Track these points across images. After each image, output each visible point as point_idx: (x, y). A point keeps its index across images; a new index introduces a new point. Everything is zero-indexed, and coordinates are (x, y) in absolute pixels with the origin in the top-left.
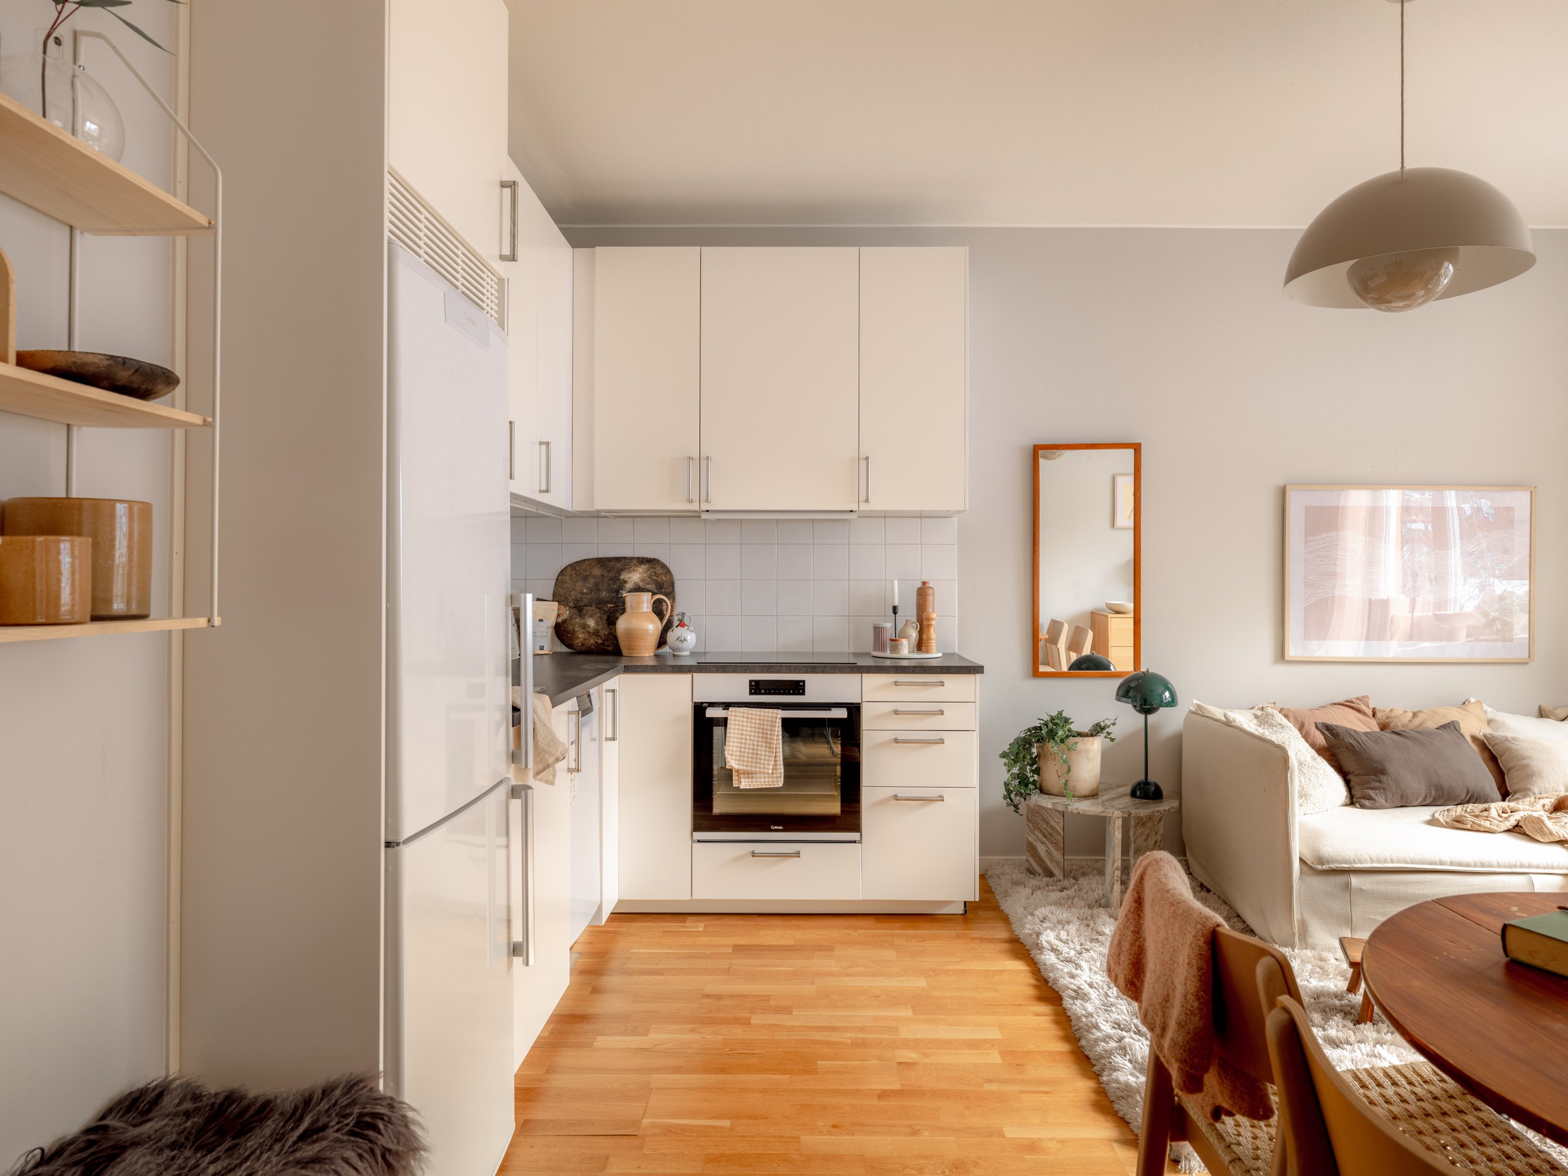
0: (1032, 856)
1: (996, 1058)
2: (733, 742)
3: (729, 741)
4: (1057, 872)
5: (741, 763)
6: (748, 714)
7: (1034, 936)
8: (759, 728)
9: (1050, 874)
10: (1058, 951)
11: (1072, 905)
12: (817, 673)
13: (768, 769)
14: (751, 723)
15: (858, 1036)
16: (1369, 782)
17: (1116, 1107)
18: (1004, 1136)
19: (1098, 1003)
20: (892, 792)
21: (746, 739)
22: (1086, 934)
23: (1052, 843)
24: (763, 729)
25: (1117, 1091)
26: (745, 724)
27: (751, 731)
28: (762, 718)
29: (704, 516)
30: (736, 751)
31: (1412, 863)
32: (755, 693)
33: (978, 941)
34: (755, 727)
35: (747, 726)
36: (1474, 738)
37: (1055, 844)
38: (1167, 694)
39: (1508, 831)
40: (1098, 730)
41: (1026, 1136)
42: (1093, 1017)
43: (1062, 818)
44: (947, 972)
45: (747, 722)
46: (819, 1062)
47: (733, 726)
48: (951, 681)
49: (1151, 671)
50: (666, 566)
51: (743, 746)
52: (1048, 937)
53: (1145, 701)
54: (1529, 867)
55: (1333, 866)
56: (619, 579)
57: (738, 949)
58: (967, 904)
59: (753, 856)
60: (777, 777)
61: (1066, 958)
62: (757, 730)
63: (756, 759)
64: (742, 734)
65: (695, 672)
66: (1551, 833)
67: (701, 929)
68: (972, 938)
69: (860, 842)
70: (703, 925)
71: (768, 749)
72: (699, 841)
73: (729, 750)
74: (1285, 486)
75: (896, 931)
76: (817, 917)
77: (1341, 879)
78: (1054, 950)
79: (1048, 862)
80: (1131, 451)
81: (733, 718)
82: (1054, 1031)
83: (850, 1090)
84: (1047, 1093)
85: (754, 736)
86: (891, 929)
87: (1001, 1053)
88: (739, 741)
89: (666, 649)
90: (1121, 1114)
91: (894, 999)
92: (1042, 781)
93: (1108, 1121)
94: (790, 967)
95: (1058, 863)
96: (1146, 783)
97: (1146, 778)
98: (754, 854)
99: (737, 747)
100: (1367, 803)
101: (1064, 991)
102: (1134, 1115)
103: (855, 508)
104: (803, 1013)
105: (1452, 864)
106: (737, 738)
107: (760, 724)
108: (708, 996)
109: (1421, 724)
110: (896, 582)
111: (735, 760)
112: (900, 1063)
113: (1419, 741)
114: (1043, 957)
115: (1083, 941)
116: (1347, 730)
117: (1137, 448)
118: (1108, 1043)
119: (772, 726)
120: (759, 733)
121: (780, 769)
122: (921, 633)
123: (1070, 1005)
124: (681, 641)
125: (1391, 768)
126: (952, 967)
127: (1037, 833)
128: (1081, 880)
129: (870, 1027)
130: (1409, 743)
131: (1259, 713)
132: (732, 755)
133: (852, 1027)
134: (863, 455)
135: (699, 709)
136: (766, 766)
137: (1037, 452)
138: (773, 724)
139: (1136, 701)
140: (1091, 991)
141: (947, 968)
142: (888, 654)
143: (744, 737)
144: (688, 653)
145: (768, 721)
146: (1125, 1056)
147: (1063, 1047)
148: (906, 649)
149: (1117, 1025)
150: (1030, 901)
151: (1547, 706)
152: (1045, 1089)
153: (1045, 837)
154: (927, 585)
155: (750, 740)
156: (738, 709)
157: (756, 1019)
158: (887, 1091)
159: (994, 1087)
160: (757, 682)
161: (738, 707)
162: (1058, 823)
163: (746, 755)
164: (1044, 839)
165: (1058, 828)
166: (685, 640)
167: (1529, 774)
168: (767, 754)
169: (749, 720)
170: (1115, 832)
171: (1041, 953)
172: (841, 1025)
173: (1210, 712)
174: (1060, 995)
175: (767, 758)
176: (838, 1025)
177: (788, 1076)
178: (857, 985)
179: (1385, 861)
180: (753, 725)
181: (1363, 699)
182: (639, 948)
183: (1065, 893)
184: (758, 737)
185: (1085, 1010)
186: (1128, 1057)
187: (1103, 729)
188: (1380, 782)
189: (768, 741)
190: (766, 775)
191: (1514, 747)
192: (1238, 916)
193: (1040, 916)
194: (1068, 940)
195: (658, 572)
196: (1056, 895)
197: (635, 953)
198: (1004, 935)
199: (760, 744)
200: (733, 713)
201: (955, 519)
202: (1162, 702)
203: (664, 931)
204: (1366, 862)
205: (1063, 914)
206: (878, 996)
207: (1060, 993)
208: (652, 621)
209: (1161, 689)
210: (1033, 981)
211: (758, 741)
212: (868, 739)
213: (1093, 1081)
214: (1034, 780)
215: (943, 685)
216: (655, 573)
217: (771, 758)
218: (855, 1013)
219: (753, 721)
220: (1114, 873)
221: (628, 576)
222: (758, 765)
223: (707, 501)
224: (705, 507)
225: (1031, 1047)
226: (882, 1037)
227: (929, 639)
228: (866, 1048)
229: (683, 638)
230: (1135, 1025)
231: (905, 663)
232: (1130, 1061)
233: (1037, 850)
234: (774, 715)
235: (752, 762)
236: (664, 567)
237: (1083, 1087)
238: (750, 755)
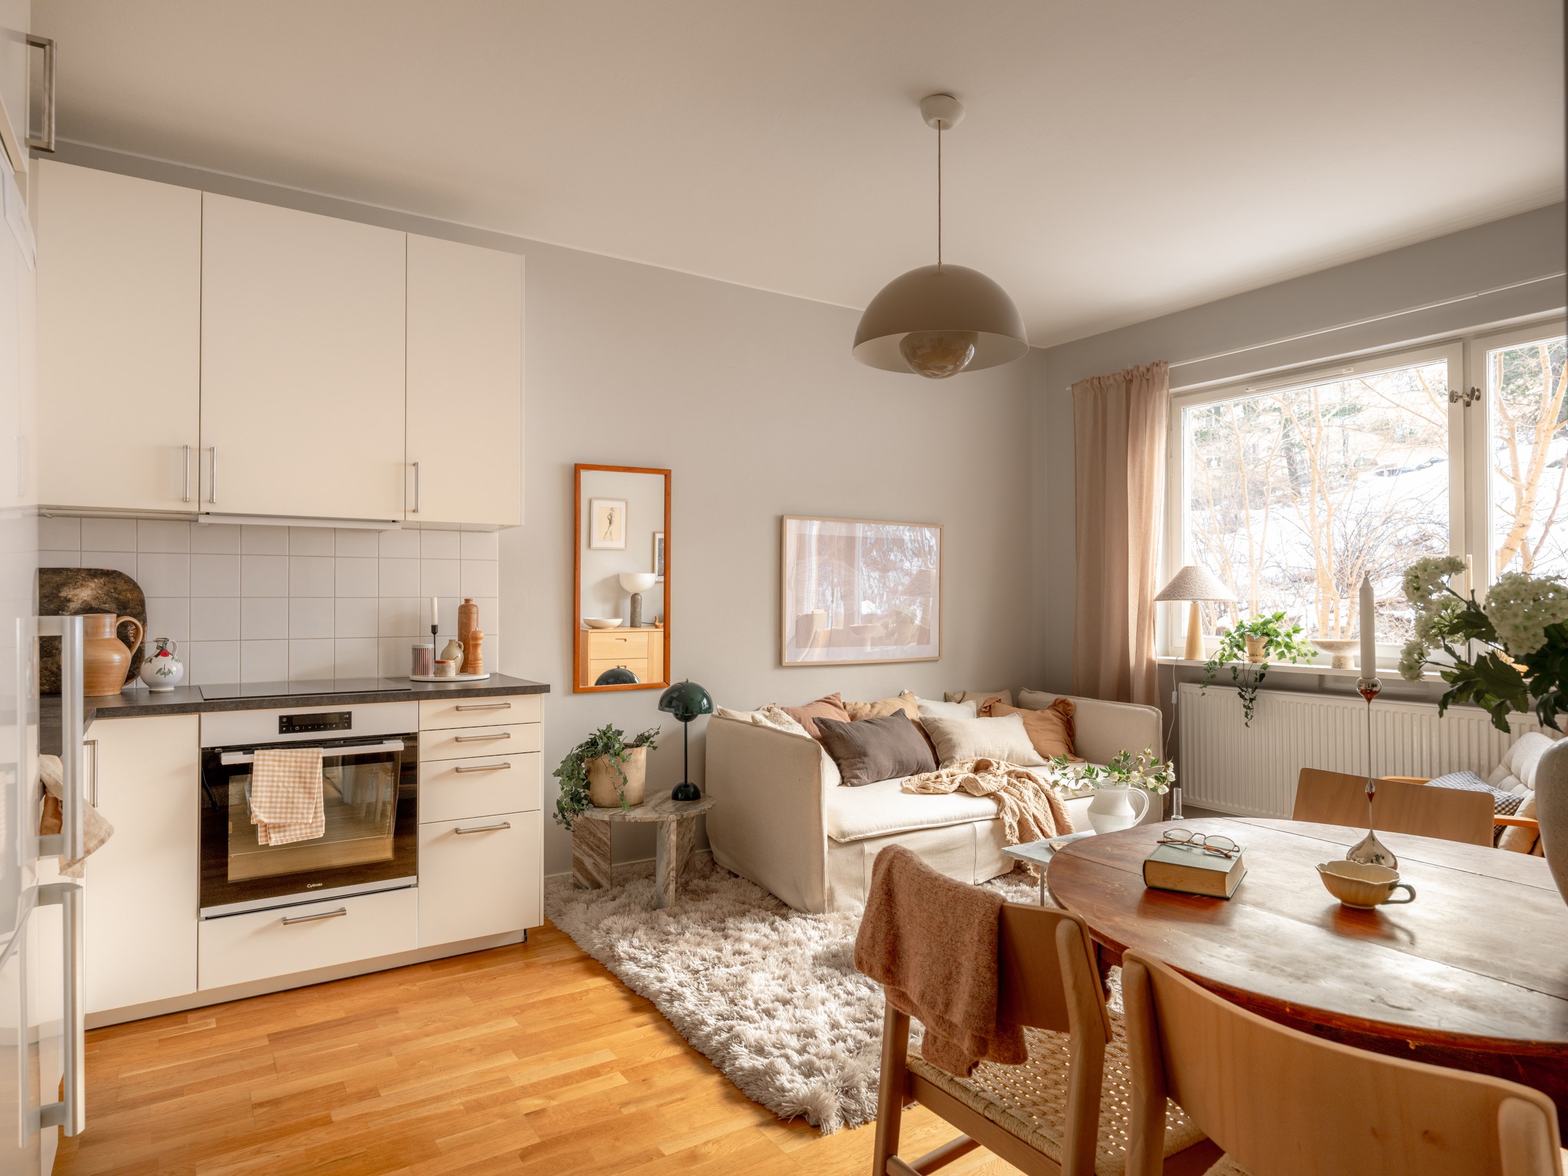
0: (579, 870)
1: (620, 1080)
2: (262, 792)
3: (256, 791)
4: (605, 883)
5: (272, 815)
6: (280, 756)
7: (608, 949)
8: (295, 772)
9: (597, 885)
10: (636, 959)
11: (630, 913)
12: (367, 702)
13: (308, 818)
14: (285, 766)
15: (468, 1098)
16: (855, 764)
17: (748, 1093)
18: (663, 1155)
19: (694, 1000)
20: (453, 825)
21: (278, 787)
22: (655, 936)
23: (599, 854)
24: (300, 772)
25: (744, 1078)
26: (277, 768)
27: (284, 777)
28: (299, 759)
29: (203, 520)
30: (265, 802)
31: (904, 826)
32: (287, 731)
33: (550, 966)
34: (290, 772)
35: (279, 771)
36: (914, 722)
37: (603, 856)
38: (705, 701)
39: (955, 791)
40: (642, 740)
41: (683, 1148)
42: (697, 1014)
43: (609, 829)
44: (533, 1005)
45: (279, 766)
46: (437, 1141)
47: (260, 773)
48: (517, 702)
49: (690, 681)
50: (132, 580)
51: (274, 795)
52: (623, 947)
53: (687, 710)
54: (973, 817)
55: (853, 837)
56: (58, 597)
57: (275, 1038)
58: (527, 931)
59: (285, 924)
60: (317, 827)
61: (646, 964)
62: (292, 774)
63: (292, 808)
64: (273, 781)
65: (204, 711)
66: (983, 789)
67: (214, 1026)
68: (543, 965)
69: (416, 886)
70: (214, 1020)
71: (307, 795)
72: (207, 918)
73: (256, 802)
74: (783, 516)
75: (459, 975)
76: (361, 979)
77: (857, 847)
78: (633, 959)
79: (595, 874)
80: (662, 477)
81: (260, 763)
82: (662, 1038)
83: (486, 1160)
84: (682, 1099)
85: (289, 782)
86: (453, 974)
87: (623, 1073)
88: (269, 789)
89: (138, 684)
90: (754, 1098)
91: (493, 1048)
92: (593, 795)
93: (745, 1109)
94: (354, 1043)
95: (605, 873)
96: (686, 785)
97: (686, 781)
98: (285, 922)
99: (266, 797)
100: (855, 781)
101: (657, 997)
102: (768, 1096)
103: (399, 517)
104: (393, 1092)
105: (928, 823)
106: (267, 786)
107: (296, 767)
108: (261, 1105)
109: (878, 713)
110: (436, 600)
111: (264, 813)
112: (527, 1115)
113: (885, 727)
114: (623, 968)
115: (656, 944)
116: (836, 722)
117: (667, 474)
118: (720, 1036)
119: (312, 768)
120: (295, 777)
121: (321, 817)
122: (466, 652)
123: (669, 1007)
124: (164, 673)
125: (871, 751)
126: (535, 1000)
127: (583, 847)
128: (627, 887)
129: (478, 1085)
130: (880, 729)
131: (767, 714)
132: (260, 807)
133: (458, 1091)
134: (411, 461)
135: (210, 758)
136: (306, 815)
137: (577, 469)
138: (314, 765)
139: (679, 710)
140: (684, 989)
141: (531, 1001)
142: (431, 677)
143: (275, 784)
144: (172, 688)
145: (306, 762)
146: (741, 1043)
147: (675, 1051)
148: (452, 672)
149: (721, 1017)
150: (589, 916)
151: (950, 693)
152: (678, 1096)
153: (592, 850)
154: (471, 603)
155: (284, 787)
156: (266, 752)
157: (338, 1115)
158: (527, 1148)
159: (631, 1110)
160: (290, 718)
161: (263, 749)
162: (605, 834)
163: (278, 805)
164: (591, 852)
165: (605, 839)
166: (170, 672)
167: (951, 746)
168: (307, 801)
169: (282, 764)
170: (669, 835)
171: (620, 965)
172: (444, 1092)
173: (731, 715)
174: (652, 1002)
175: (306, 806)
176: (438, 1094)
177: (408, 1168)
178: (442, 1043)
179: (887, 828)
180: (287, 769)
181: (836, 695)
182: (132, 1070)
183: (617, 901)
184: (294, 782)
185: (687, 1009)
186: (743, 1044)
187: (648, 738)
188: (863, 763)
189: (308, 785)
190: (303, 826)
191: (941, 725)
192: (770, 894)
193: (605, 928)
194: (642, 946)
195: (120, 588)
196: (611, 905)
197: (129, 1078)
198: (572, 954)
199: (296, 790)
200: (261, 757)
201: (497, 534)
202: (701, 709)
203: (160, 1040)
204: (875, 831)
205: (627, 922)
206: (471, 1050)
207: (651, 999)
208: (118, 650)
209: (700, 697)
210: (621, 995)
211: (294, 787)
212: (425, 772)
213: (717, 1075)
214: (585, 795)
215: (509, 707)
216: (115, 589)
217: (311, 806)
218: (455, 1075)
219: (287, 764)
220: (669, 874)
221: (72, 593)
222: (294, 816)
223: (211, 501)
224: (204, 508)
225: (648, 1059)
226: (496, 1092)
227: (476, 659)
228: (485, 1109)
229: (166, 670)
230: (736, 1012)
231: (452, 687)
232: (746, 1047)
233: (583, 864)
234: (315, 755)
235: (286, 813)
236: (129, 581)
237: (710, 1085)
238: (284, 805)
